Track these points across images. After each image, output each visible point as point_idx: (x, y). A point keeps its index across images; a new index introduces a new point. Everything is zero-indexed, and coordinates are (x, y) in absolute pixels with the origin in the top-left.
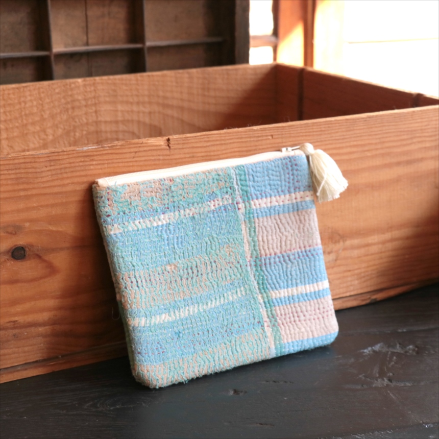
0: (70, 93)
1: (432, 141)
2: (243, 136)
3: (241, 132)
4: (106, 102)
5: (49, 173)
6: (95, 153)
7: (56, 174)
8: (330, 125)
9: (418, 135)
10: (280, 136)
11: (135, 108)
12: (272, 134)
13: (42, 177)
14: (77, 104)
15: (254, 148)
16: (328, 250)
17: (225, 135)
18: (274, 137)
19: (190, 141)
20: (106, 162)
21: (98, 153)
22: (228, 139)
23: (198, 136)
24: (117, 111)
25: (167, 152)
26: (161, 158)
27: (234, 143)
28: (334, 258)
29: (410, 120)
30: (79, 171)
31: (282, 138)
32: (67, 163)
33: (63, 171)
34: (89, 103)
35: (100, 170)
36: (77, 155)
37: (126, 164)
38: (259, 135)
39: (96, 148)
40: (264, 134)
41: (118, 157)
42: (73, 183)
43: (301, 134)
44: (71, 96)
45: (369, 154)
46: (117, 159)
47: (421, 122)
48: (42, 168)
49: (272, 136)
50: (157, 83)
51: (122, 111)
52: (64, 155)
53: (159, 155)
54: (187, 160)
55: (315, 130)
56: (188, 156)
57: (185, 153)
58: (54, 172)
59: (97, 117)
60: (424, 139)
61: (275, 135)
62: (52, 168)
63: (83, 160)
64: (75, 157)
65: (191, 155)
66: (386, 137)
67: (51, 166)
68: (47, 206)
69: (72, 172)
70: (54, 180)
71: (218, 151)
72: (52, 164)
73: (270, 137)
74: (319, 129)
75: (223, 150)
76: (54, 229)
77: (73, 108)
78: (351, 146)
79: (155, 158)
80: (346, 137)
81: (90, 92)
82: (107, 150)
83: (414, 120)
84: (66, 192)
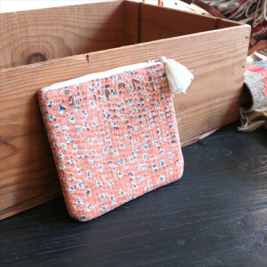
0: (10, 20)
1: (232, 48)
2: (134, 51)
3: (132, 48)
4: (31, 25)
5: (9, 86)
6: (40, 69)
7: (13, 86)
8: (182, 41)
9: (226, 45)
10: (155, 49)
11: (48, 28)
12: (150, 48)
13: (3, 89)
14: (15, 26)
15: (139, 58)
16: (178, 115)
17: (122, 51)
18: (151, 50)
19: (101, 56)
20: (47, 74)
21: (42, 69)
22: (124, 53)
23: (106, 53)
24: (38, 29)
25: (87, 65)
26: (83, 69)
27: (128, 55)
28: (181, 119)
29: (223, 36)
30: (29, 82)
31: (156, 50)
32: (21, 78)
33: (18, 83)
34: (22, 25)
35: (44, 81)
36: (27, 72)
37: (61, 75)
38: (143, 49)
39: (40, 66)
40: (145, 49)
41: (55, 71)
42: (26, 91)
43: (166, 47)
44: (11, 21)
45: (201, 57)
46: (54, 72)
47: (228, 37)
48: (4, 82)
49: (150, 49)
50: (60, 12)
51: (41, 30)
52: (18, 72)
53: (82, 67)
54: (99, 69)
55: (174, 44)
56: (100, 66)
57: (98, 65)
58: (12, 85)
59: (27, 34)
60: (228, 47)
61: (152, 49)
62: (10, 82)
63: (31, 74)
64: (26, 73)
65: (102, 65)
66: (211, 47)
67: (9, 81)
68: (9, 108)
69: (25, 83)
70: (13, 90)
71: (119, 61)
72: (10, 79)
73: (149, 51)
74: (176, 44)
75: (121, 61)
76: (15, 123)
77: (12, 29)
78: (192, 53)
79: (80, 69)
80: (190, 48)
81: (22, 19)
82: (48, 66)
83: (225, 36)
84: (21, 98)
